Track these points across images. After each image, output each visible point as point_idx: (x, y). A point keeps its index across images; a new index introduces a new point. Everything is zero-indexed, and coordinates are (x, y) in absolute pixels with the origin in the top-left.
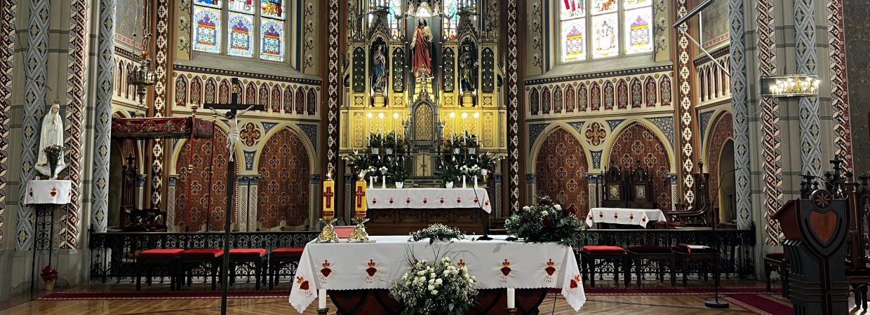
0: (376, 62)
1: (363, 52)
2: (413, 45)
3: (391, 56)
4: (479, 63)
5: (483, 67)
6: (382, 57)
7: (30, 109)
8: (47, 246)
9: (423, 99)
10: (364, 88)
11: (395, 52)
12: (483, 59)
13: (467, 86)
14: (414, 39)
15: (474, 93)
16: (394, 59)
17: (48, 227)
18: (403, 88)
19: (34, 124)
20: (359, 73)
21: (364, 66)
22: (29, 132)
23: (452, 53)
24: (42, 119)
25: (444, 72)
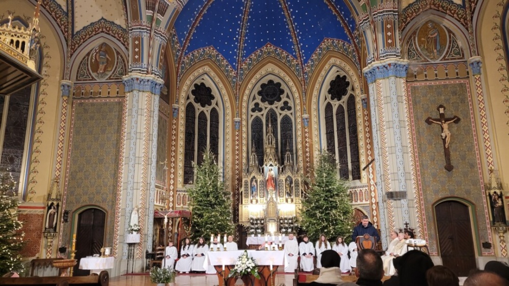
0: (253, 186)
1: (247, 182)
2: (267, 178)
3: (258, 183)
4: (293, 185)
5: (295, 186)
6: (255, 184)
7: (128, 210)
8: (132, 257)
9: (271, 200)
10: (248, 196)
11: (260, 181)
12: (295, 184)
13: (289, 194)
14: (267, 176)
15: (292, 197)
16: (260, 184)
17: (133, 251)
18: (264, 196)
19: (129, 215)
20: (246, 190)
21: (248, 188)
22: (127, 217)
23: (283, 181)
24: (131, 213)
25: (279, 189)
